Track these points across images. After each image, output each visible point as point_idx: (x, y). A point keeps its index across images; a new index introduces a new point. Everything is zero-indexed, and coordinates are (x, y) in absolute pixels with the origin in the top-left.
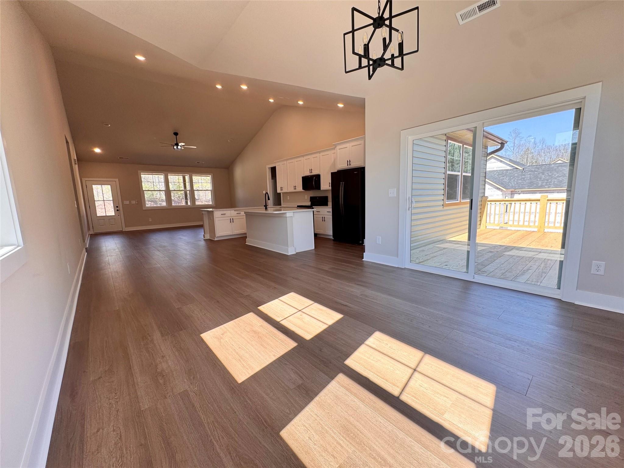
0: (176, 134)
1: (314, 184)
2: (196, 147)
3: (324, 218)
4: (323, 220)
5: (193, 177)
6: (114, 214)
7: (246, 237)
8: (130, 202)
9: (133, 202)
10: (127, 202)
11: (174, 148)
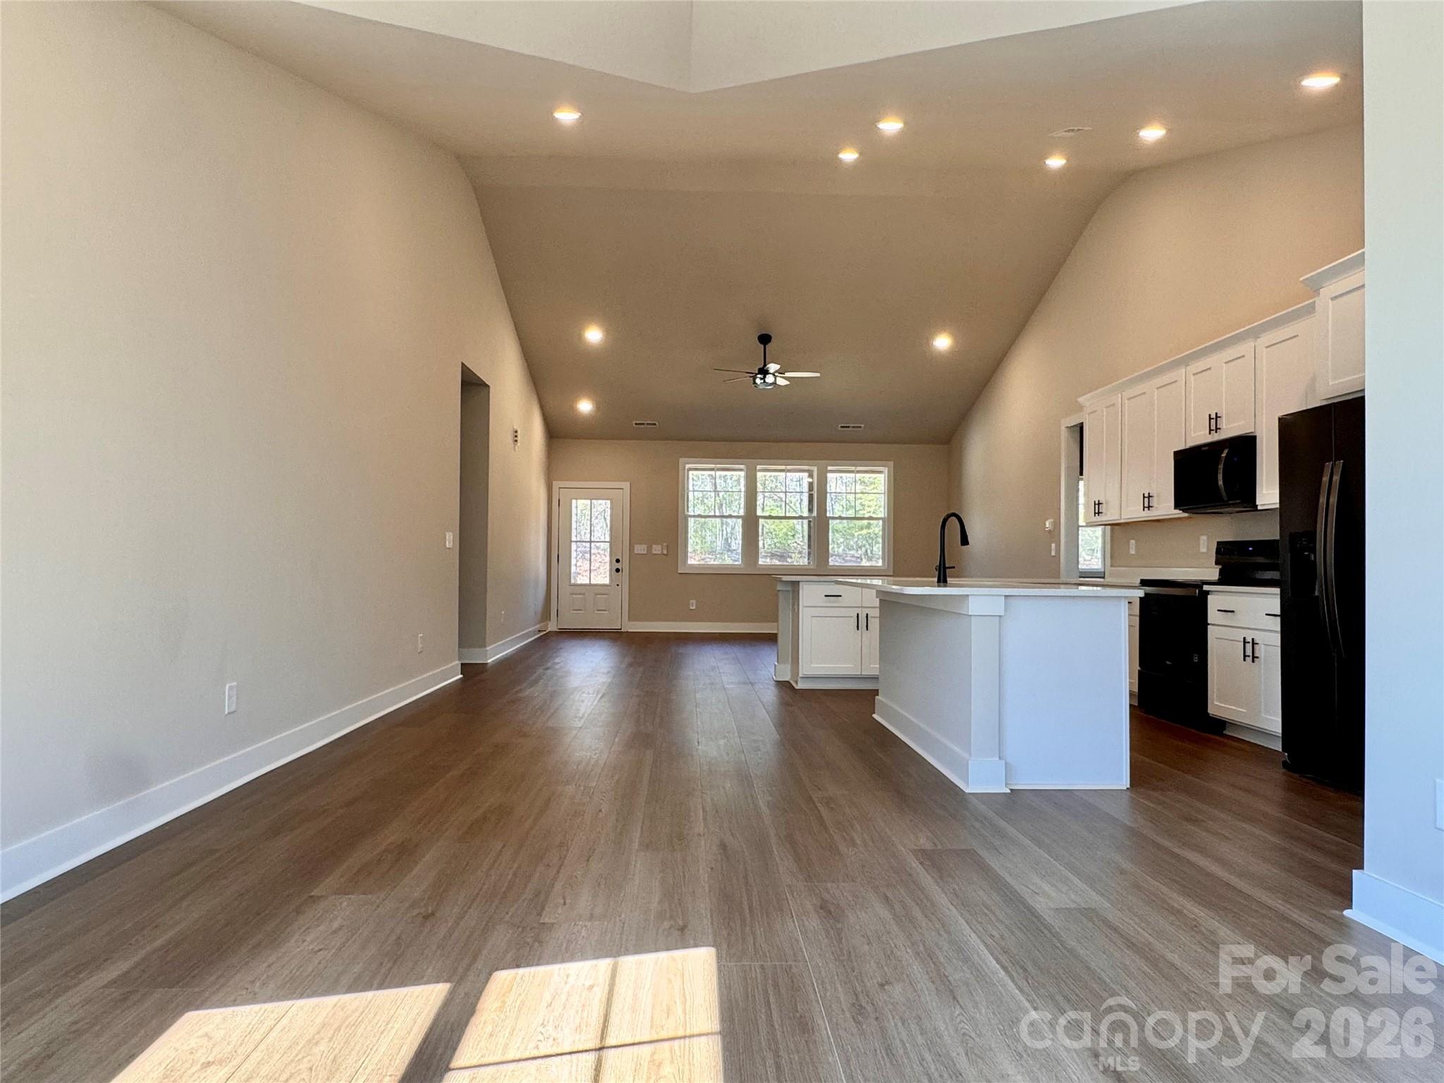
0: (765, 339)
1: (1221, 483)
2: (818, 375)
3: (1254, 643)
4: (1249, 652)
5: (829, 475)
6: (607, 581)
7: (876, 692)
8: (649, 548)
9: (657, 549)
10: (640, 549)
11: (755, 383)
